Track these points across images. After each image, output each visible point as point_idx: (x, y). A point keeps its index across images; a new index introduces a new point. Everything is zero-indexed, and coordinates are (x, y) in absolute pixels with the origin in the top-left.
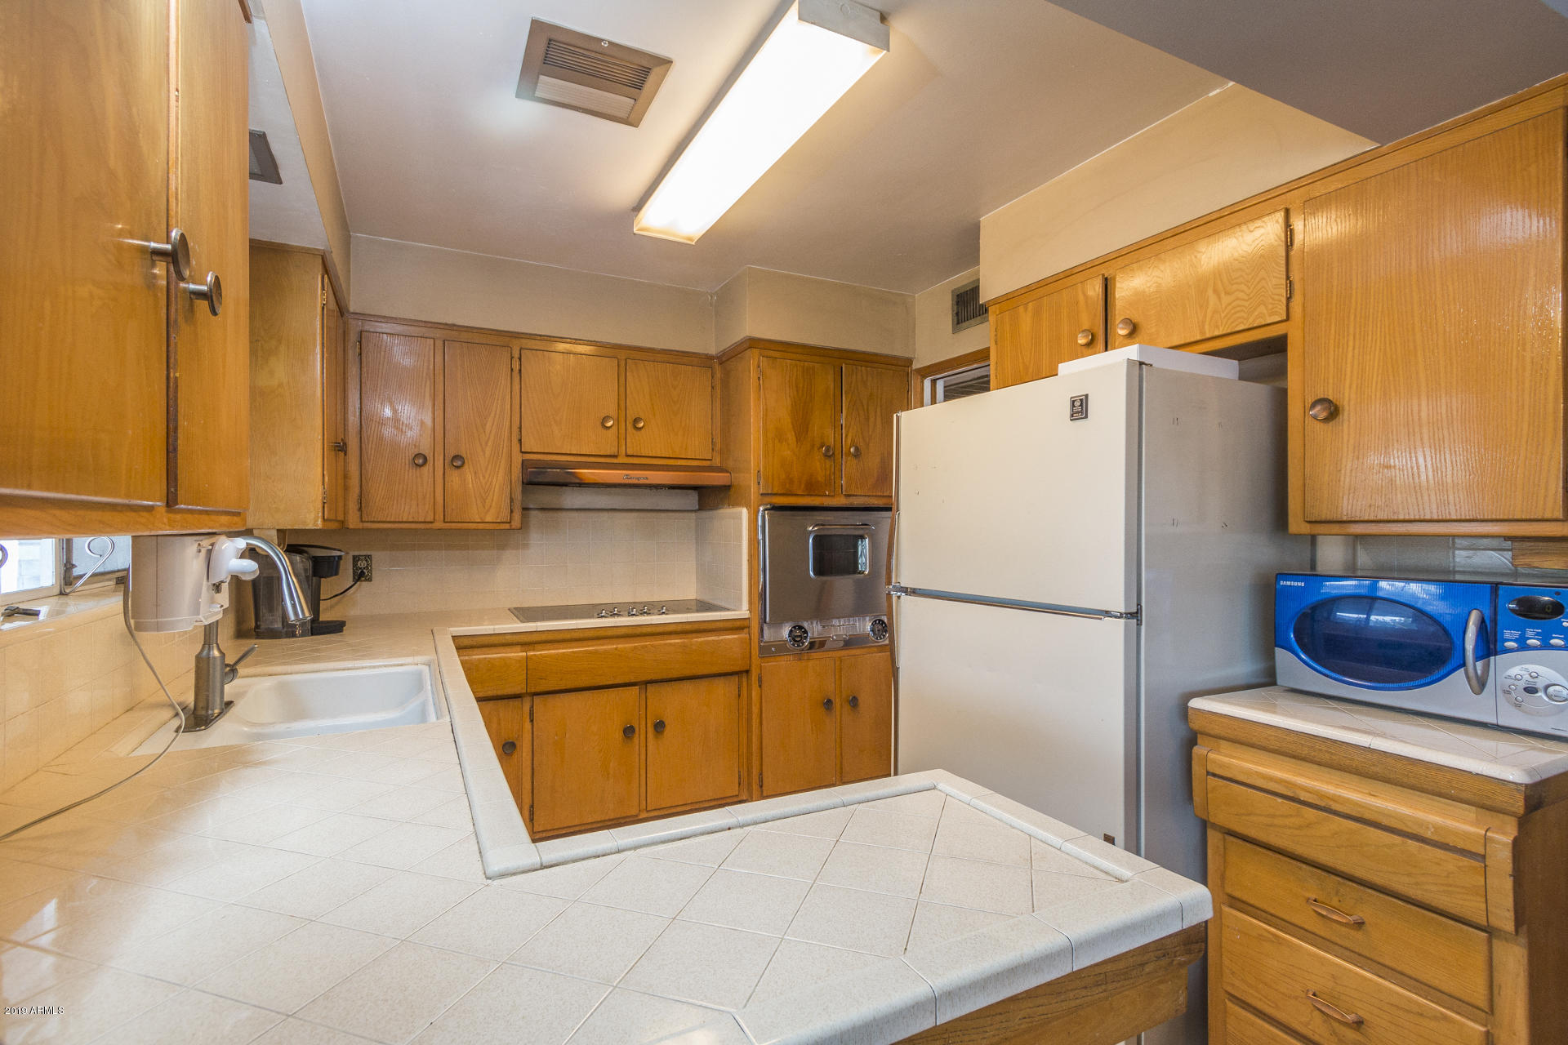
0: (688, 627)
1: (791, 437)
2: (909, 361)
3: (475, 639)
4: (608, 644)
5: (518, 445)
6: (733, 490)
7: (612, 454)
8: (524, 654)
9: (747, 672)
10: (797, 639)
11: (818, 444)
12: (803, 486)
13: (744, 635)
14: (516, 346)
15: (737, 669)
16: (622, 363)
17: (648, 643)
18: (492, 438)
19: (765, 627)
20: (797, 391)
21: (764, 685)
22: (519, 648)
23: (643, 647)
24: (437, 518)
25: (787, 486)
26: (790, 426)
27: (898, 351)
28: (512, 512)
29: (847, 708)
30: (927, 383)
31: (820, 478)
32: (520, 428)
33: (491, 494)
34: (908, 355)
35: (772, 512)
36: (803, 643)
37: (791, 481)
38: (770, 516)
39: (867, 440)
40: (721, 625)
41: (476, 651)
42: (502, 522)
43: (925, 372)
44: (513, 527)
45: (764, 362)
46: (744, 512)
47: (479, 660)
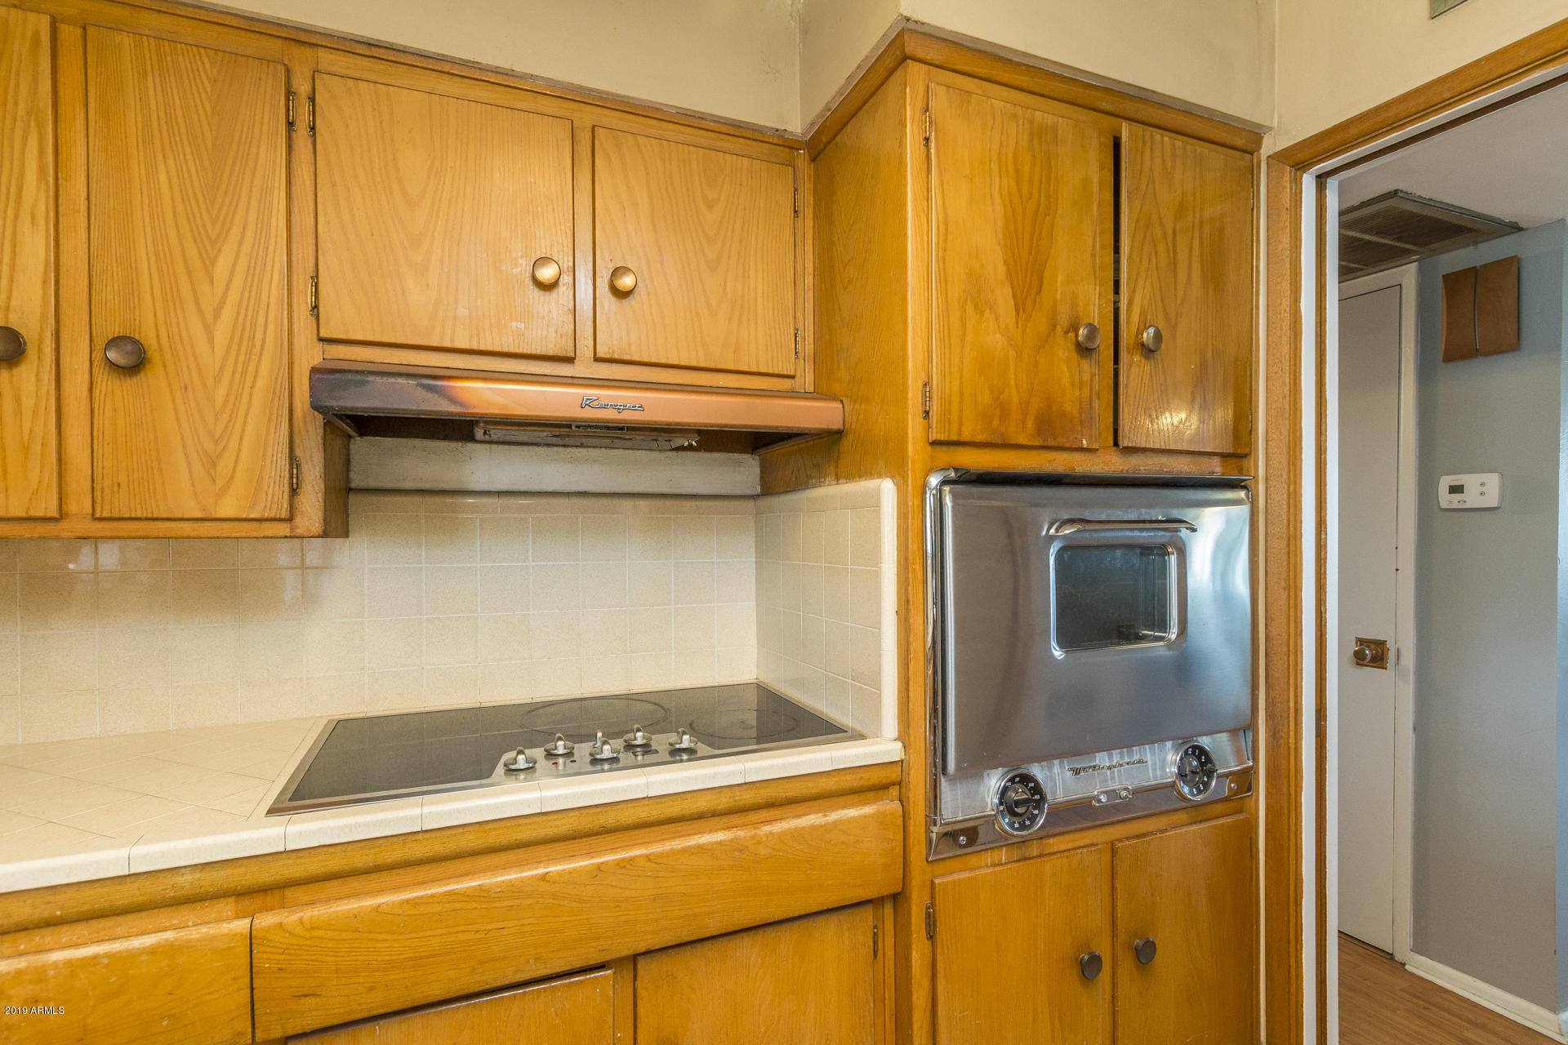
0: (748, 797)
1: (1004, 299)
2: (1255, 135)
3: (61, 898)
4: (518, 865)
5: (312, 321)
6: (846, 444)
7: (560, 353)
8: (242, 925)
9: (898, 898)
10: (1020, 810)
11: (1064, 321)
12: (1030, 423)
13: (888, 805)
14: (301, 62)
15: (870, 893)
16: (585, 138)
17: (636, 852)
18: (233, 297)
19: (944, 784)
20: (1018, 184)
21: (942, 932)
22: (228, 906)
23: (622, 864)
24: (72, 507)
25: (996, 423)
26: (1002, 270)
27: (1236, 104)
28: (294, 491)
29: (1127, 966)
30: (1308, 182)
31: (1071, 408)
32: (315, 278)
33: (234, 444)
34: (1256, 118)
35: (959, 488)
36: (1033, 818)
37: (1004, 411)
38: (955, 496)
39: (1173, 320)
40: (831, 784)
41: (67, 934)
42: (267, 520)
43: (1298, 158)
44: (299, 531)
45: (941, 101)
46: (887, 489)
47: (70, 963)
